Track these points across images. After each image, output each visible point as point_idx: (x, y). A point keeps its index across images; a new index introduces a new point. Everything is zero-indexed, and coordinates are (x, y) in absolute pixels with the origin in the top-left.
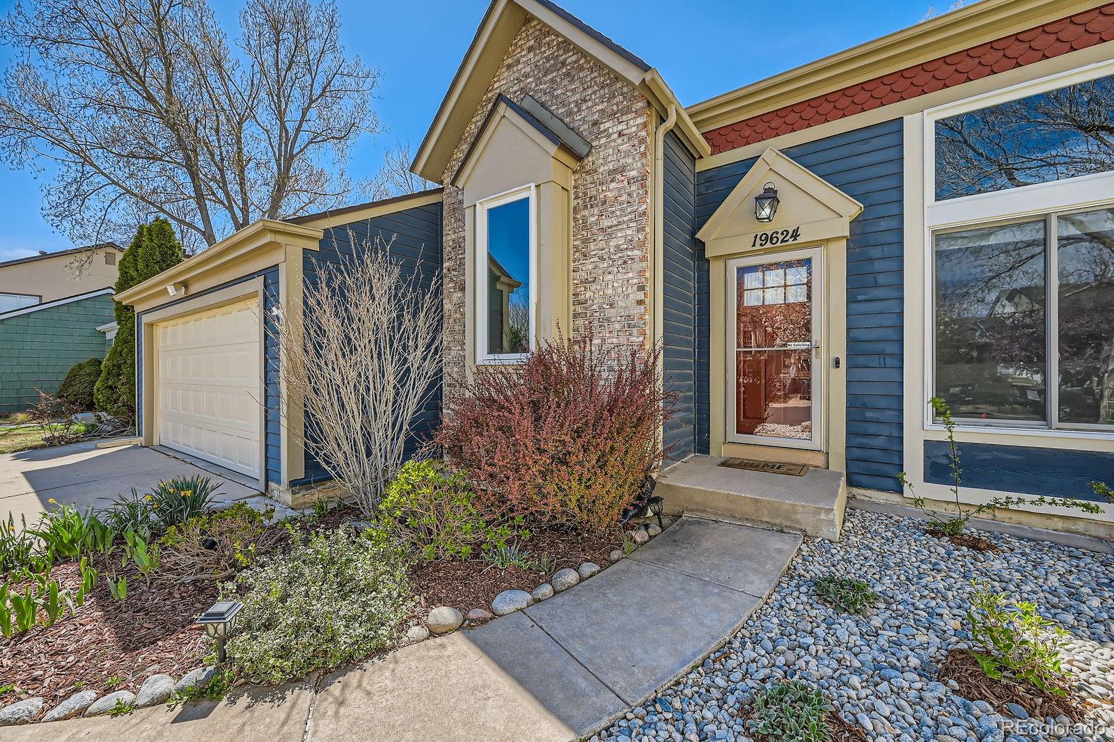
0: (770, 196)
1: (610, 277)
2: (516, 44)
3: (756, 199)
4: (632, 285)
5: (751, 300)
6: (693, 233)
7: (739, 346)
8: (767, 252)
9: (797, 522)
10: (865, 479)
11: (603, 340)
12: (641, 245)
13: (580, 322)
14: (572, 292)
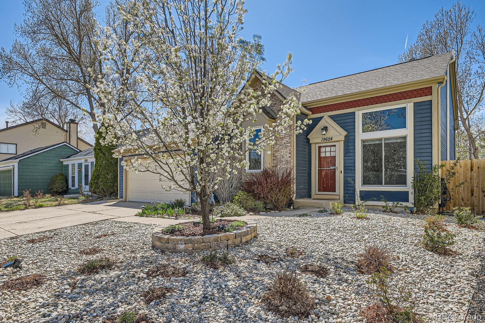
0: (325, 129)
1: (282, 150)
2: (257, 84)
3: (322, 129)
4: (288, 153)
5: (323, 155)
6: (307, 137)
7: (319, 168)
8: (326, 143)
9: (322, 206)
10: (348, 201)
11: (281, 166)
12: (290, 143)
13: (275, 161)
14: (272, 154)
